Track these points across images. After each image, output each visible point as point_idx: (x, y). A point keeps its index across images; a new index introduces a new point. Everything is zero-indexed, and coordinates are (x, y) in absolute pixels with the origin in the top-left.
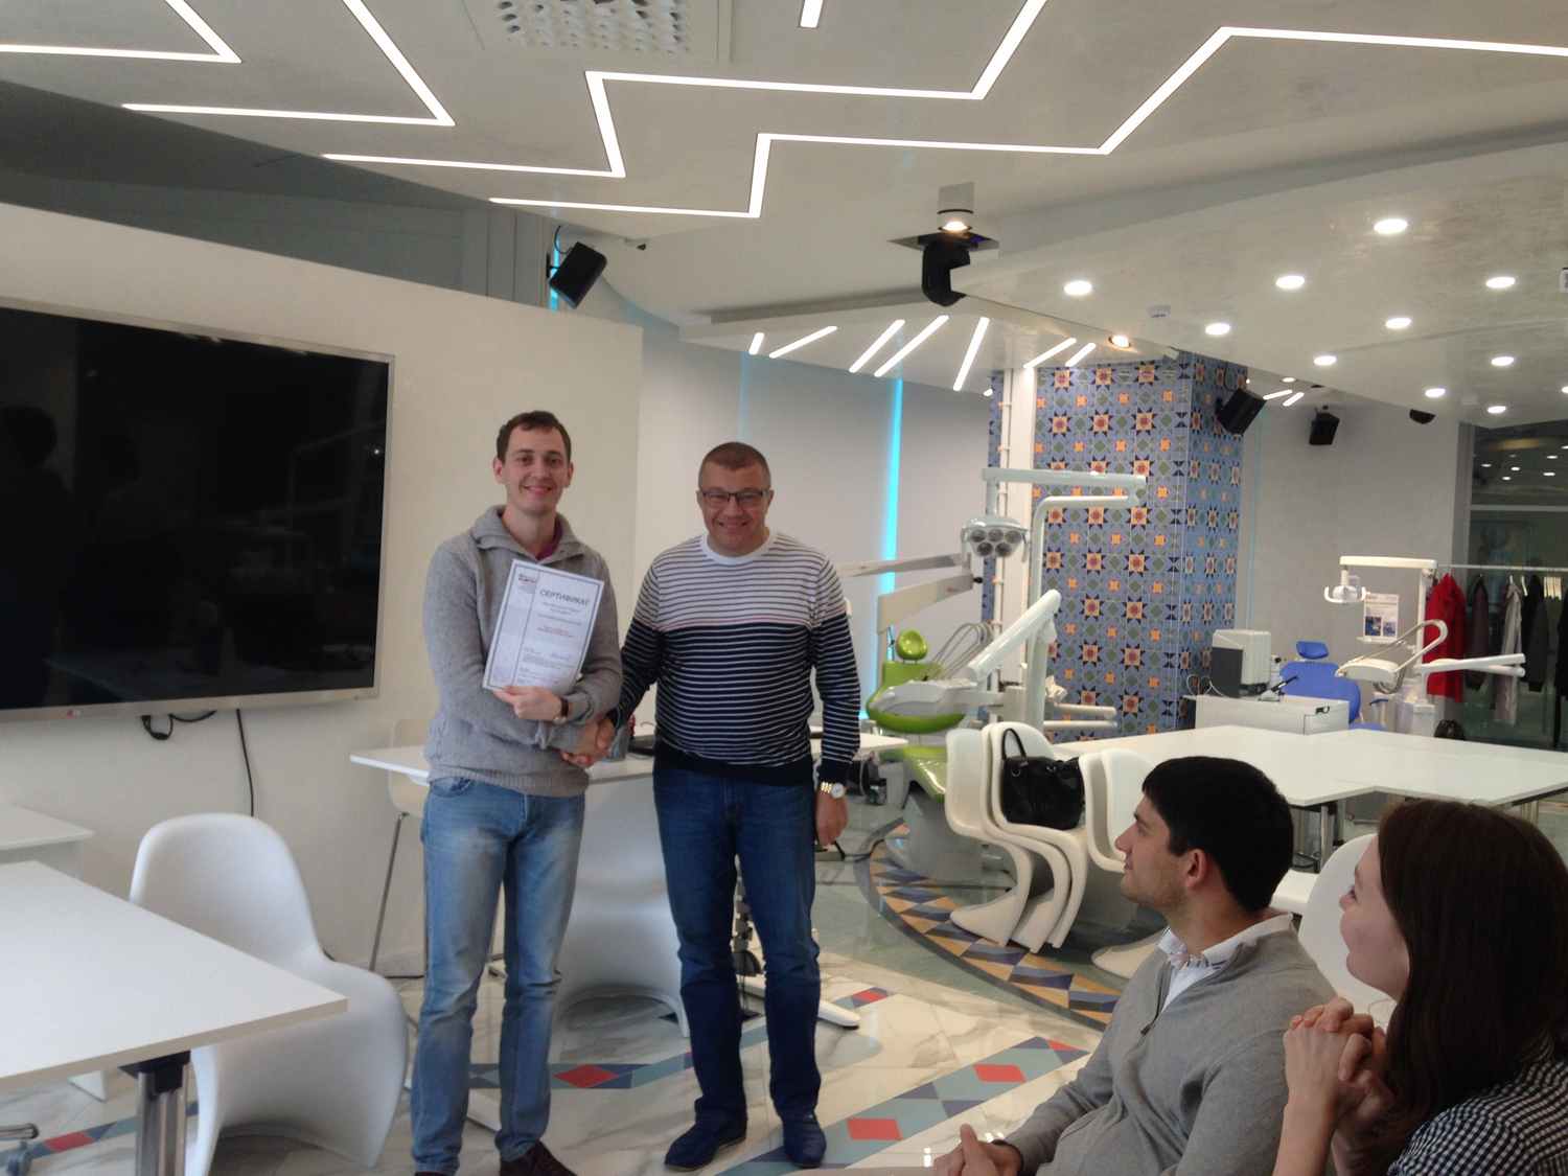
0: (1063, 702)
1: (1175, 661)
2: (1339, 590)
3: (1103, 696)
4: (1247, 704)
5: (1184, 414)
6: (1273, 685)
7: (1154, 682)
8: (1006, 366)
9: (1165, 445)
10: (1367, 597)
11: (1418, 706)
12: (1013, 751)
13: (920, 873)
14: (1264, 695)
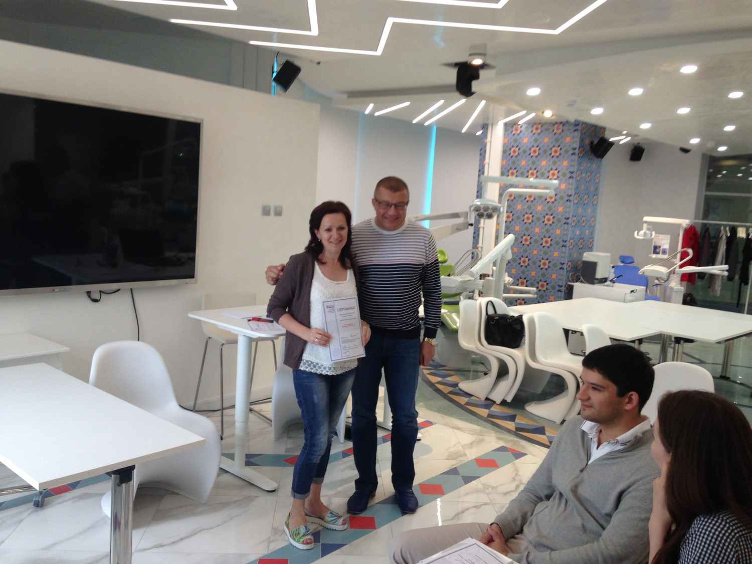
0: (511, 285)
1: (565, 266)
2: (642, 232)
3: (529, 282)
4: (598, 287)
5: (576, 149)
6: (611, 279)
7: (554, 276)
8: (490, 122)
9: (565, 163)
10: (655, 236)
11: (676, 288)
12: (491, 312)
13: (443, 364)
14: (606, 283)
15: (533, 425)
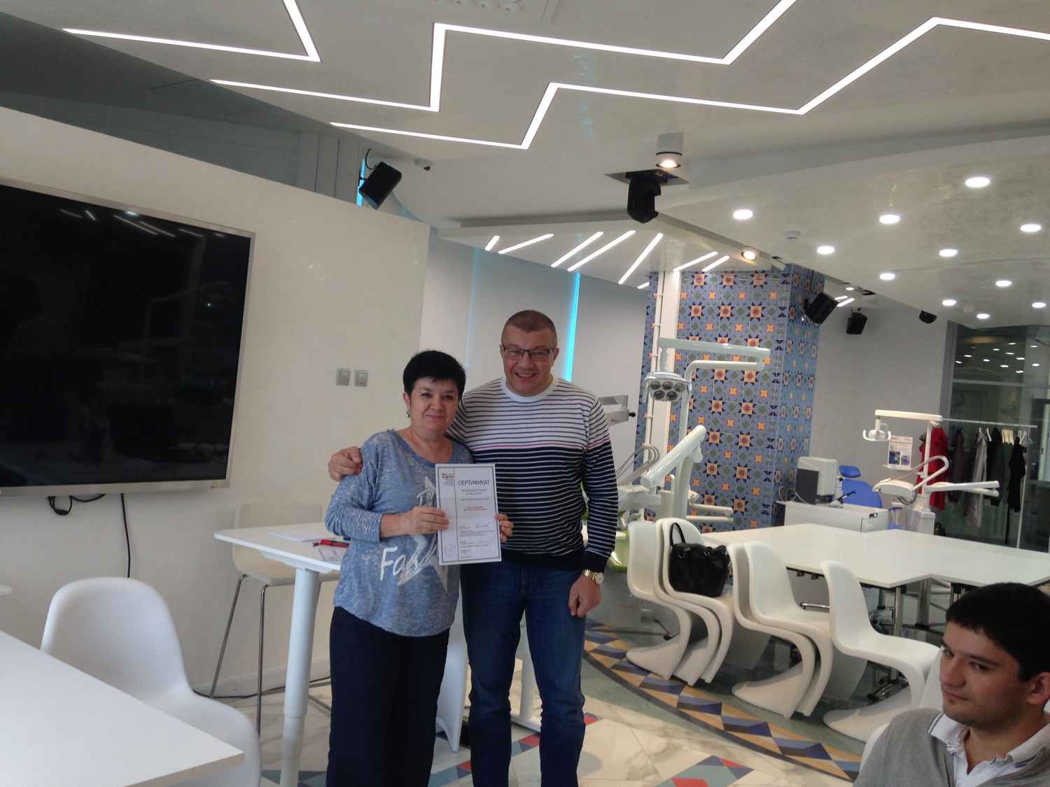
0: (697, 502)
1: (772, 477)
2: (873, 432)
3: (720, 499)
4: (820, 509)
5: (784, 308)
6: (839, 497)
7: (756, 491)
8: (661, 269)
9: (770, 328)
10: (892, 438)
11: (923, 513)
12: (677, 540)
13: (599, 621)
14: (833, 503)
15: (749, 721)
